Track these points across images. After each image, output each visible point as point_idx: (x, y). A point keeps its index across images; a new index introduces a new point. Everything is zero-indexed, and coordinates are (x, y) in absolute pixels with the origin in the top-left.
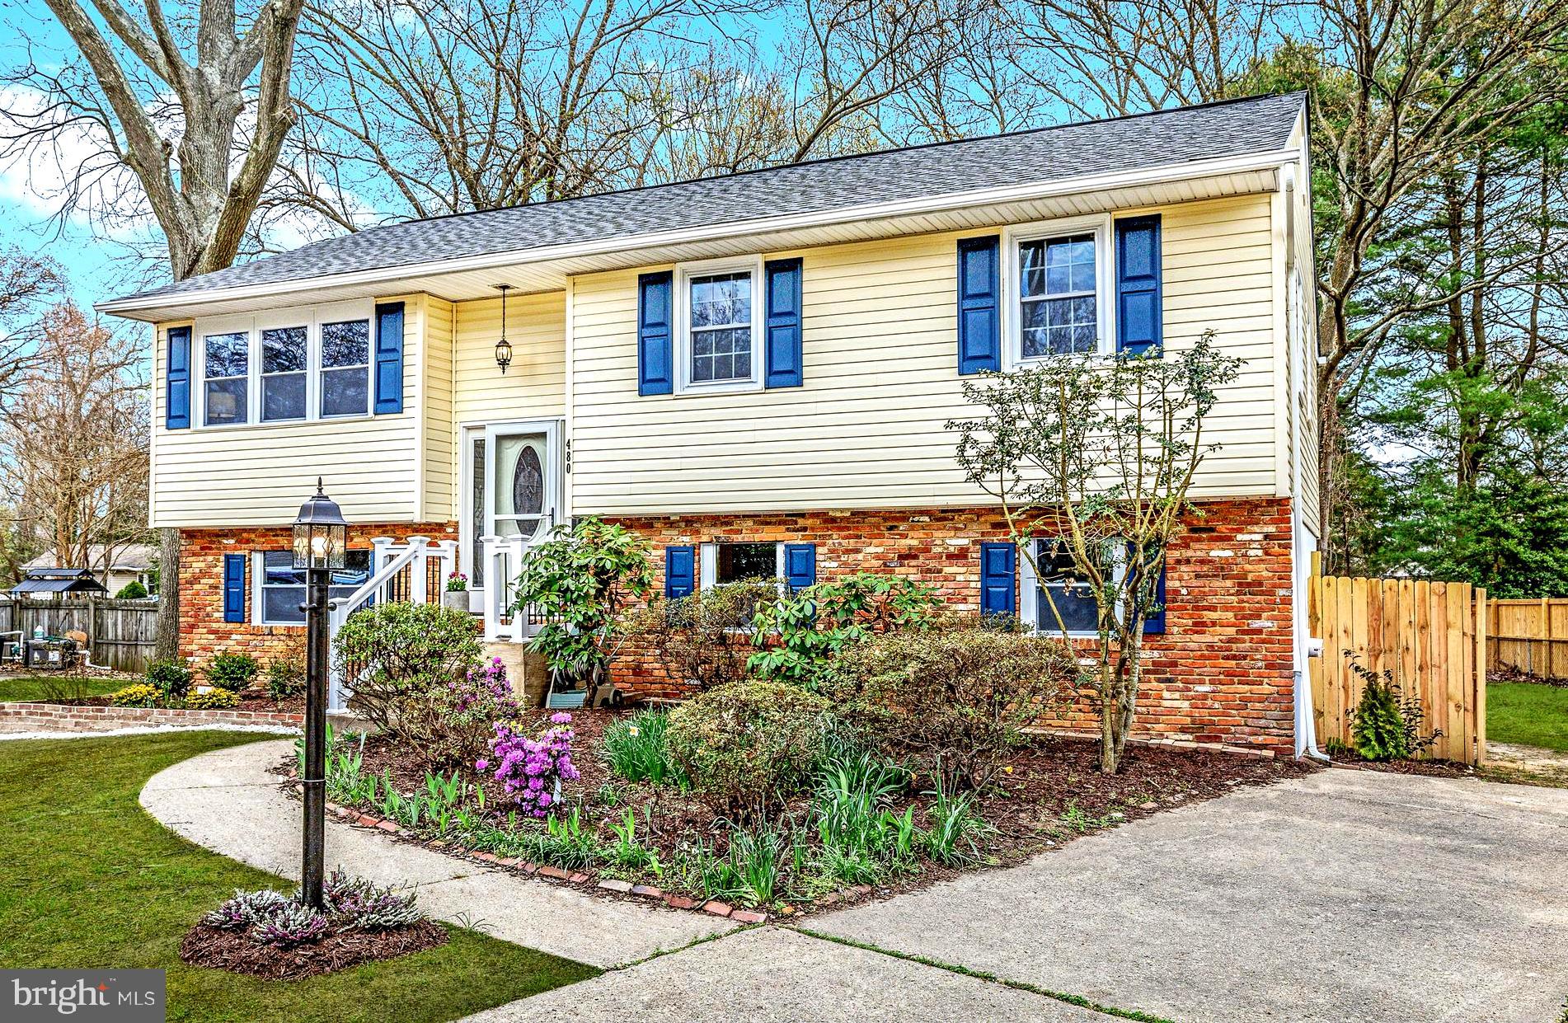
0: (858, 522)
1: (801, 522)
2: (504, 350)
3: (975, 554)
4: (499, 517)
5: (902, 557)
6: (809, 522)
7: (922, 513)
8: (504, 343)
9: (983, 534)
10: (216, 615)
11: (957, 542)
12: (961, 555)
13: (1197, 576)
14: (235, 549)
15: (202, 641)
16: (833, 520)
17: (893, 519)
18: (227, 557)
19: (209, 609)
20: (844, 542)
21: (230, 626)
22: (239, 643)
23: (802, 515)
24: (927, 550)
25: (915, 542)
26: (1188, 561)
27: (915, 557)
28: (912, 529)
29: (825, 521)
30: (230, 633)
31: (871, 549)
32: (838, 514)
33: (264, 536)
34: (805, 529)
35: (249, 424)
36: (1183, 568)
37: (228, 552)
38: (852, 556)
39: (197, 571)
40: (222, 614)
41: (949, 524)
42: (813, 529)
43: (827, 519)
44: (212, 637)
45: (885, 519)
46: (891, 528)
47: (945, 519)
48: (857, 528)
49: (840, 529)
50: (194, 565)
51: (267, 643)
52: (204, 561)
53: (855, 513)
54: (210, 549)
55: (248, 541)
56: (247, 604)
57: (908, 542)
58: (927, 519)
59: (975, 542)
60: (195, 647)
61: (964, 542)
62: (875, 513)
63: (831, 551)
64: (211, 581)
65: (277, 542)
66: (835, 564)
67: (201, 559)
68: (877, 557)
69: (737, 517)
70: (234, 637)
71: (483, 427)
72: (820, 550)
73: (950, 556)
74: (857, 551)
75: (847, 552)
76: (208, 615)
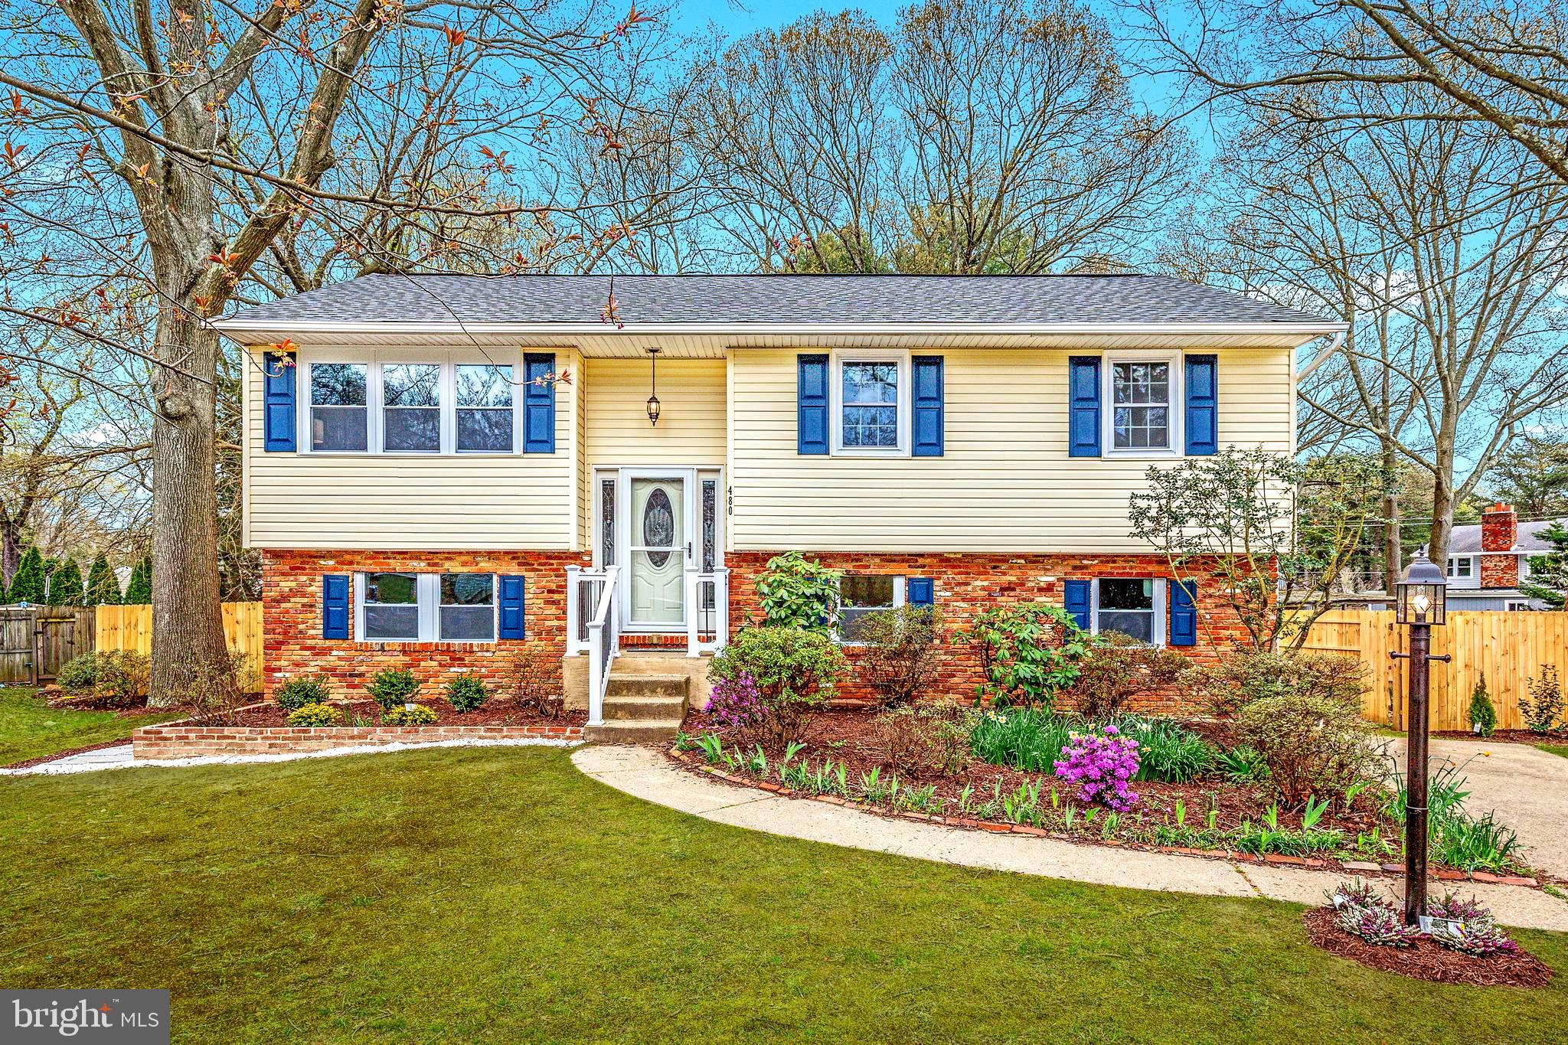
0: (967, 563)
1: (921, 561)
2: (654, 405)
3: (1060, 588)
4: (634, 548)
5: (1003, 589)
6: (928, 561)
7: (1019, 556)
8: (653, 400)
9: (1066, 574)
10: (311, 632)
11: (1045, 579)
12: (1049, 589)
13: (1216, 607)
14: (335, 569)
15: (294, 657)
16: (948, 560)
17: (997, 561)
18: (327, 579)
19: (301, 627)
20: (958, 577)
21: (328, 643)
22: (340, 658)
23: (922, 555)
24: (1022, 584)
25: (1013, 579)
26: (1211, 596)
27: (1014, 589)
28: (1011, 568)
29: (942, 561)
30: (330, 649)
31: (979, 583)
32: (952, 556)
33: (372, 558)
34: (924, 566)
35: (370, 453)
36: (1208, 600)
37: (326, 573)
38: (963, 588)
39: (287, 589)
40: (321, 632)
41: (1040, 566)
42: (931, 566)
43: (944, 560)
44: (308, 653)
45: (991, 561)
46: (995, 568)
47: (1038, 562)
48: (967, 567)
49: (954, 567)
50: (282, 584)
51: (375, 658)
52: (296, 580)
53: (965, 555)
54: (304, 569)
55: (351, 563)
56: (350, 622)
57: (1008, 578)
58: (1023, 561)
59: (1059, 580)
60: (283, 663)
61: (1051, 579)
62: (982, 556)
63: (945, 584)
64: (305, 600)
65: (388, 564)
66: (949, 594)
67: (292, 578)
68: (983, 588)
69: (867, 555)
70: (334, 653)
71: (617, 470)
72: (936, 583)
73: (1040, 590)
74: (968, 584)
75: (959, 584)
76: (301, 632)
